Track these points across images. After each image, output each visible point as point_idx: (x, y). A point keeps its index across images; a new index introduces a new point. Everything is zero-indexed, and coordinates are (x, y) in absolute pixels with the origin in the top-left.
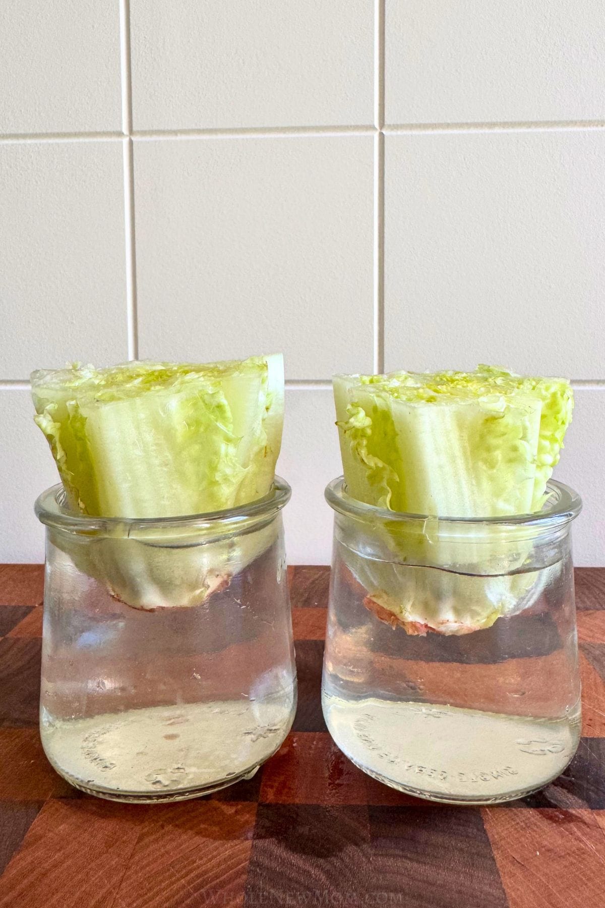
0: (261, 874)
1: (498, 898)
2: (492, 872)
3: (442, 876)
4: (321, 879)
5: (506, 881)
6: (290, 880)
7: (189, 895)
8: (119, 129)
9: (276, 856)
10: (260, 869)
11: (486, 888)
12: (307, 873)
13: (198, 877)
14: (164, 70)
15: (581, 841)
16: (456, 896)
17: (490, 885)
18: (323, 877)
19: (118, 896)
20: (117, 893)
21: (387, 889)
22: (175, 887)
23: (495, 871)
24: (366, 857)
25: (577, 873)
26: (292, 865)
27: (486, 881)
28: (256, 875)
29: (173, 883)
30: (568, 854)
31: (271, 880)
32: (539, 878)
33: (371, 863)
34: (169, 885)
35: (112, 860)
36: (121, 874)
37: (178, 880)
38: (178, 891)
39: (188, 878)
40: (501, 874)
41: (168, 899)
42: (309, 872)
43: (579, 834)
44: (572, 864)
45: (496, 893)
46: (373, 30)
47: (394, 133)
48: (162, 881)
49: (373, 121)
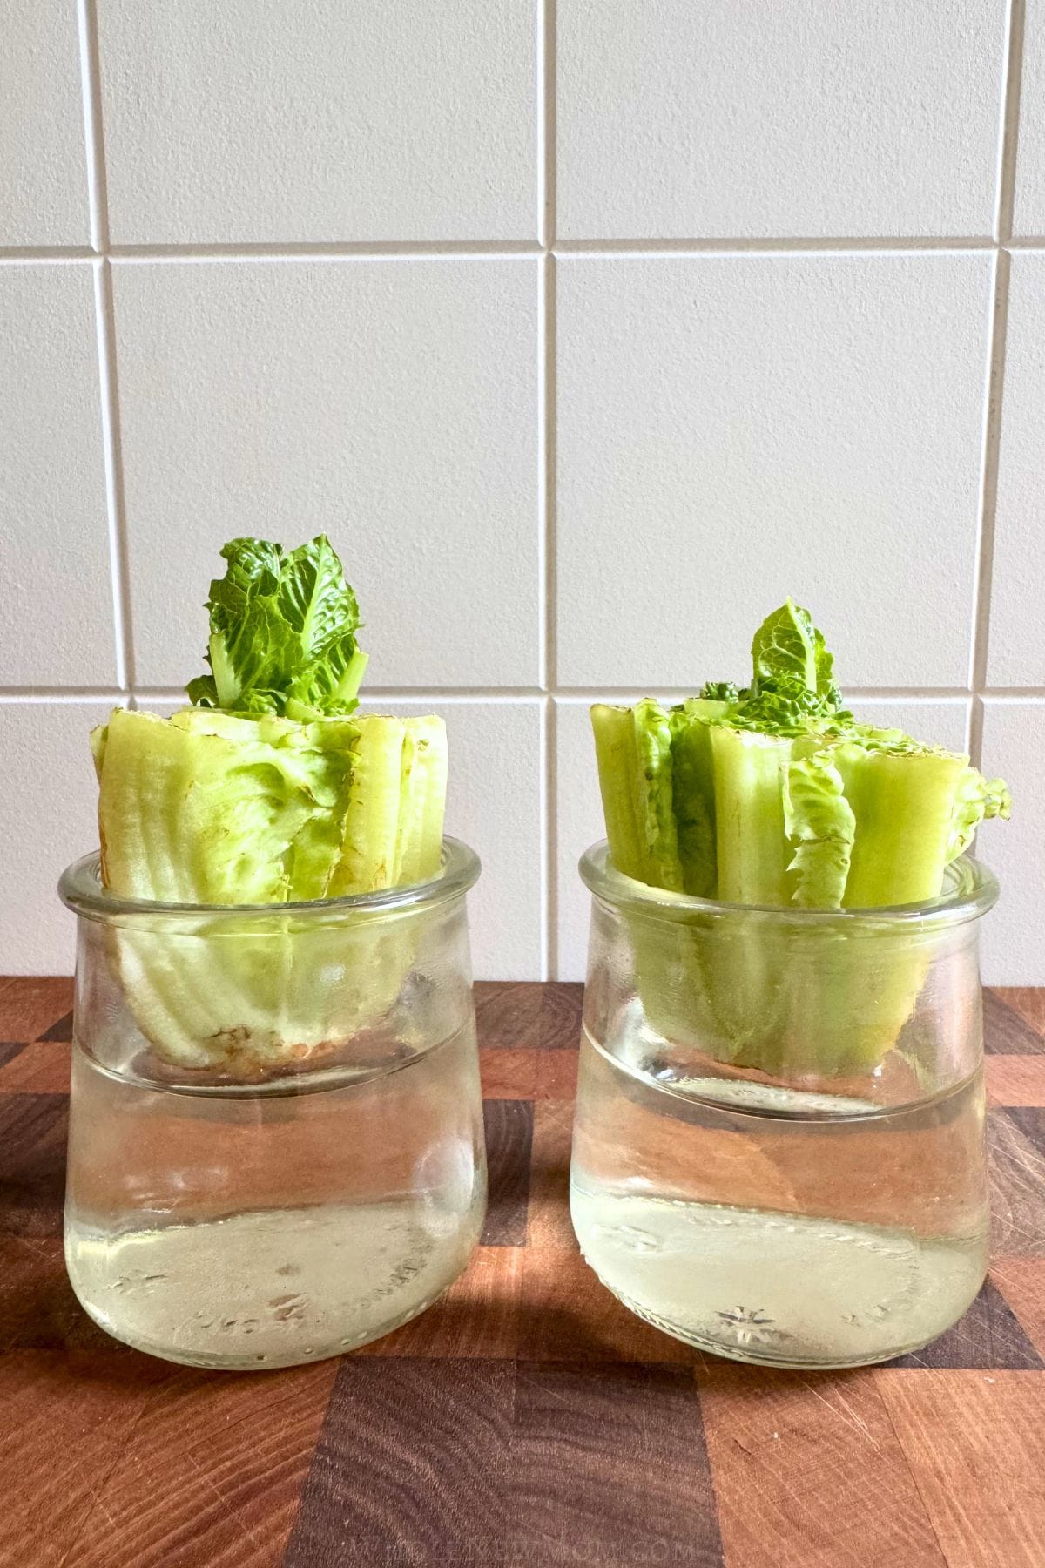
0: (333, 1467)
1: (703, 1505)
2: (698, 1463)
3: (622, 1471)
4: (427, 1474)
5: (721, 1478)
6: (377, 1475)
7: (213, 1499)
8: (86, 243)
9: (361, 1437)
10: (332, 1459)
11: (685, 1489)
12: (407, 1466)
13: (231, 1470)
14: (162, 135)
15: (848, 1417)
16: (636, 1502)
17: (693, 1484)
18: (430, 1473)
19: (99, 1501)
20: (99, 1496)
21: (529, 1490)
22: (192, 1486)
23: (703, 1464)
24: (503, 1442)
25: (833, 1466)
26: (384, 1452)
27: (687, 1478)
28: (325, 1467)
29: (189, 1481)
30: (824, 1436)
31: (346, 1475)
32: (772, 1474)
33: (509, 1450)
34: (183, 1484)
35: (98, 1443)
36: (109, 1467)
37: (199, 1475)
38: (194, 1494)
39: (215, 1472)
40: (713, 1466)
41: (177, 1506)
42: (407, 1463)
43: (845, 1405)
44: (827, 1452)
45: (701, 1496)
46: (535, 66)
47: (572, 256)
48: (172, 1478)
49: (535, 234)
